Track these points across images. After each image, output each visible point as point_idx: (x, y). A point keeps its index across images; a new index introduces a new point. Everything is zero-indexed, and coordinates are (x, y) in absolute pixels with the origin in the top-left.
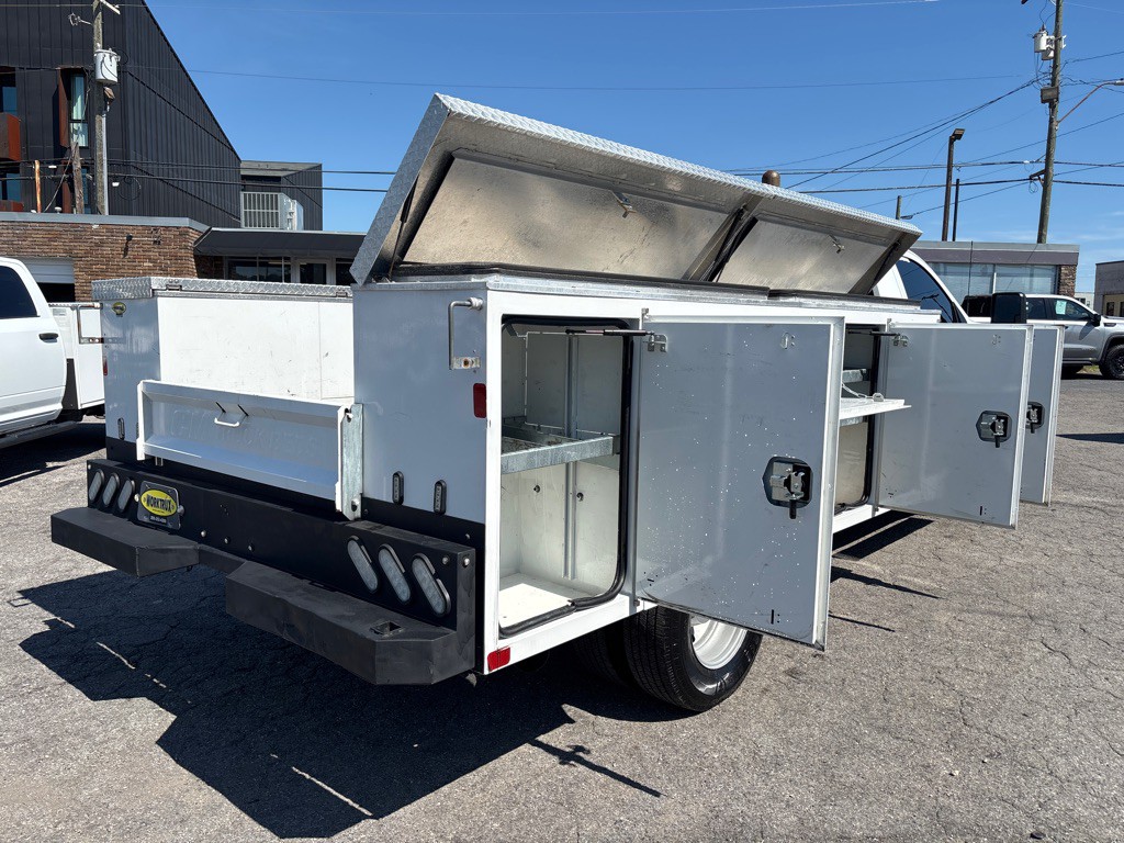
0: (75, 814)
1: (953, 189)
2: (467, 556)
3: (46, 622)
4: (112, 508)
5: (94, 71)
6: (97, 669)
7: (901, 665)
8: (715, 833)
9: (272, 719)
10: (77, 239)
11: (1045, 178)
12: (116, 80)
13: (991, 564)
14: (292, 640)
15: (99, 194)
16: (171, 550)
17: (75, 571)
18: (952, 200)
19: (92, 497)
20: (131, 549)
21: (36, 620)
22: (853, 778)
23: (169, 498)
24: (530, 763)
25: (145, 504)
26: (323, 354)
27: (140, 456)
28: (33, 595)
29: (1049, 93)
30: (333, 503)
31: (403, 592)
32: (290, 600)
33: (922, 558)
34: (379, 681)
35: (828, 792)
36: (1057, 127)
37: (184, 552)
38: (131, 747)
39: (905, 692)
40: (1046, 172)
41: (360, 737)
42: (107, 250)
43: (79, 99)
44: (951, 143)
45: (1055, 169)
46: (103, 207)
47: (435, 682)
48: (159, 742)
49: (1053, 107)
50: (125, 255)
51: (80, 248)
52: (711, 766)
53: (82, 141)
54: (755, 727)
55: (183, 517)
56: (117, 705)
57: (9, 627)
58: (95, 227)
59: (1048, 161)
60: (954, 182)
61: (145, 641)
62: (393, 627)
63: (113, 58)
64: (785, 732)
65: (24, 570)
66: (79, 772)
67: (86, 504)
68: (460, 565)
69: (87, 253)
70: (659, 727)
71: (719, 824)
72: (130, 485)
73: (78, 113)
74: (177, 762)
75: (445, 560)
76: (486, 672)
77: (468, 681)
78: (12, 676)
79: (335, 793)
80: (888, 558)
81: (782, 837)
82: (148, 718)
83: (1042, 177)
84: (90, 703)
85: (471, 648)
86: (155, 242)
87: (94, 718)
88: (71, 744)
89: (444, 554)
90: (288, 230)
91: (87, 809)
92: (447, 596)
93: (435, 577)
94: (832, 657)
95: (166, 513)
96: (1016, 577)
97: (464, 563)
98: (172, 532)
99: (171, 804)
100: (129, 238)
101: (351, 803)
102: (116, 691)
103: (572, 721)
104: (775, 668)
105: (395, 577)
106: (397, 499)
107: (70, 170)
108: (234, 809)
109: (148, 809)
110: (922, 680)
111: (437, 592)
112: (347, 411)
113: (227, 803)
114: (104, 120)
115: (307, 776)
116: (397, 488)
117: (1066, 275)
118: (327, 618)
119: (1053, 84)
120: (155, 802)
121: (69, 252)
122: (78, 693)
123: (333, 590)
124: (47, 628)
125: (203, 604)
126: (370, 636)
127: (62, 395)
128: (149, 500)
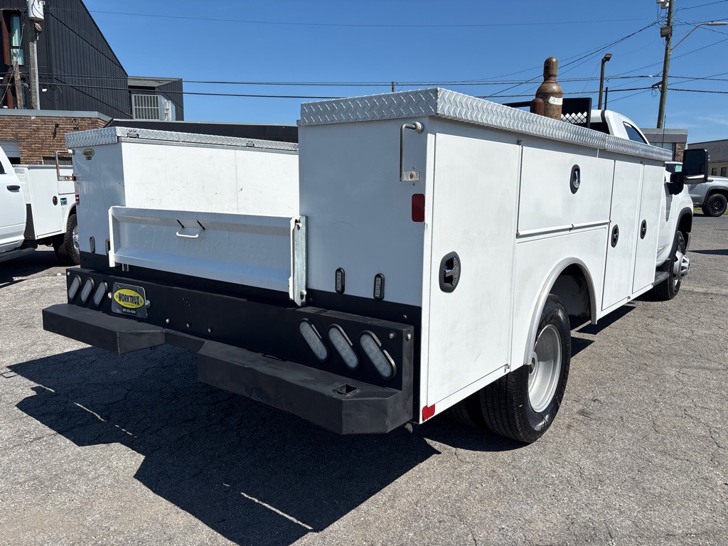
0: (84, 537)
1: (604, 94)
2: (408, 332)
3: (33, 389)
4: (89, 303)
5: (27, 12)
6: (78, 422)
7: (657, 407)
8: (576, 536)
9: (219, 457)
10: (21, 126)
11: (662, 86)
12: (43, 18)
13: (688, 335)
14: (260, 400)
15: (34, 97)
16: (144, 333)
17: (48, 351)
18: (603, 101)
19: (72, 295)
20: (113, 334)
21: (25, 388)
22: (658, 490)
23: (137, 295)
24: (419, 485)
25: (117, 300)
26: (239, 189)
27: (112, 264)
28: (20, 369)
29: (666, 31)
30: (287, 294)
31: (351, 360)
32: (258, 369)
33: (640, 332)
34: (345, 432)
35: (645, 501)
36: (670, 53)
37: (153, 335)
38: (117, 481)
39: (668, 425)
40: (663, 83)
41: (288, 468)
42: (42, 134)
43: (17, 32)
44: (603, 63)
45: (669, 81)
46: (36, 106)
47: (389, 431)
48: (135, 477)
49: (668, 40)
50: (54, 137)
51: (23, 133)
52: (553, 484)
53: (20, 61)
54: (573, 455)
55: (149, 309)
56: (99, 448)
57: (7, 393)
58: (33, 118)
59: (664, 76)
60: (604, 89)
61: (112, 401)
62: (349, 389)
63: (40, 3)
64: (596, 457)
65: (11, 352)
66: (81, 502)
67: (66, 301)
68: (404, 339)
69: (28, 136)
70: (505, 455)
71: (576, 529)
72: (103, 287)
73: (16, 41)
74: (154, 492)
75: (392, 335)
76: (421, 422)
77: (406, 430)
78: (16, 429)
79: (281, 513)
80: (616, 332)
81: (625, 537)
82: (126, 459)
83: (660, 86)
84: (79, 449)
85: (410, 404)
86: (75, 128)
87: (84, 459)
88: (71, 481)
89: (390, 330)
90: (166, 121)
91: (94, 532)
92: (393, 362)
93: (382, 349)
94: (606, 401)
95: (135, 306)
96: (708, 344)
97: (407, 337)
98: (140, 320)
99: (158, 526)
100: (57, 126)
101: (295, 521)
102: (97, 439)
103: (438, 453)
104: (570, 410)
105: (344, 348)
106: (339, 289)
107: (13, 80)
108: (208, 528)
109: (141, 531)
110: (676, 416)
111: (384, 361)
112: (296, 221)
113: (201, 524)
114: (35, 45)
115: (257, 501)
116: (339, 281)
117: (679, 149)
118: (293, 382)
119: (668, 24)
120: (145, 525)
121: (16, 135)
122: (68, 441)
123: (284, 360)
124: (34, 393)
125: (147, 373)
126: (336, 396)
127: (24, 229)
128: (120, 296)
